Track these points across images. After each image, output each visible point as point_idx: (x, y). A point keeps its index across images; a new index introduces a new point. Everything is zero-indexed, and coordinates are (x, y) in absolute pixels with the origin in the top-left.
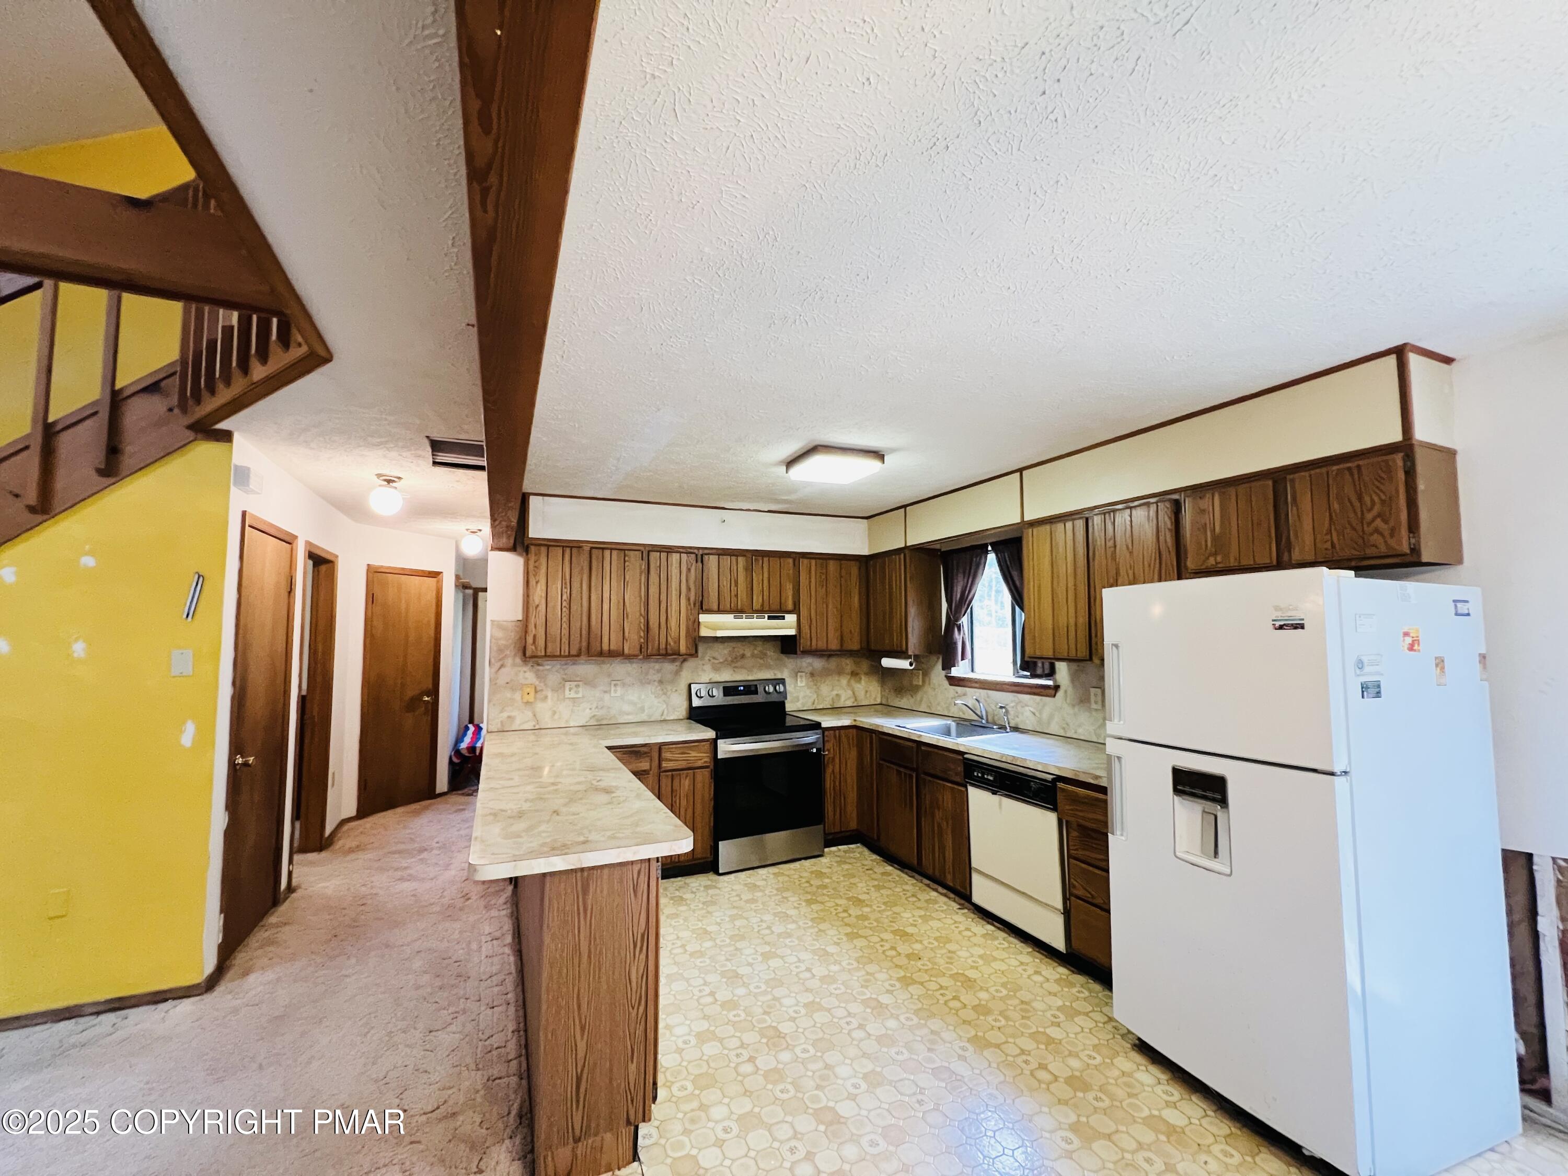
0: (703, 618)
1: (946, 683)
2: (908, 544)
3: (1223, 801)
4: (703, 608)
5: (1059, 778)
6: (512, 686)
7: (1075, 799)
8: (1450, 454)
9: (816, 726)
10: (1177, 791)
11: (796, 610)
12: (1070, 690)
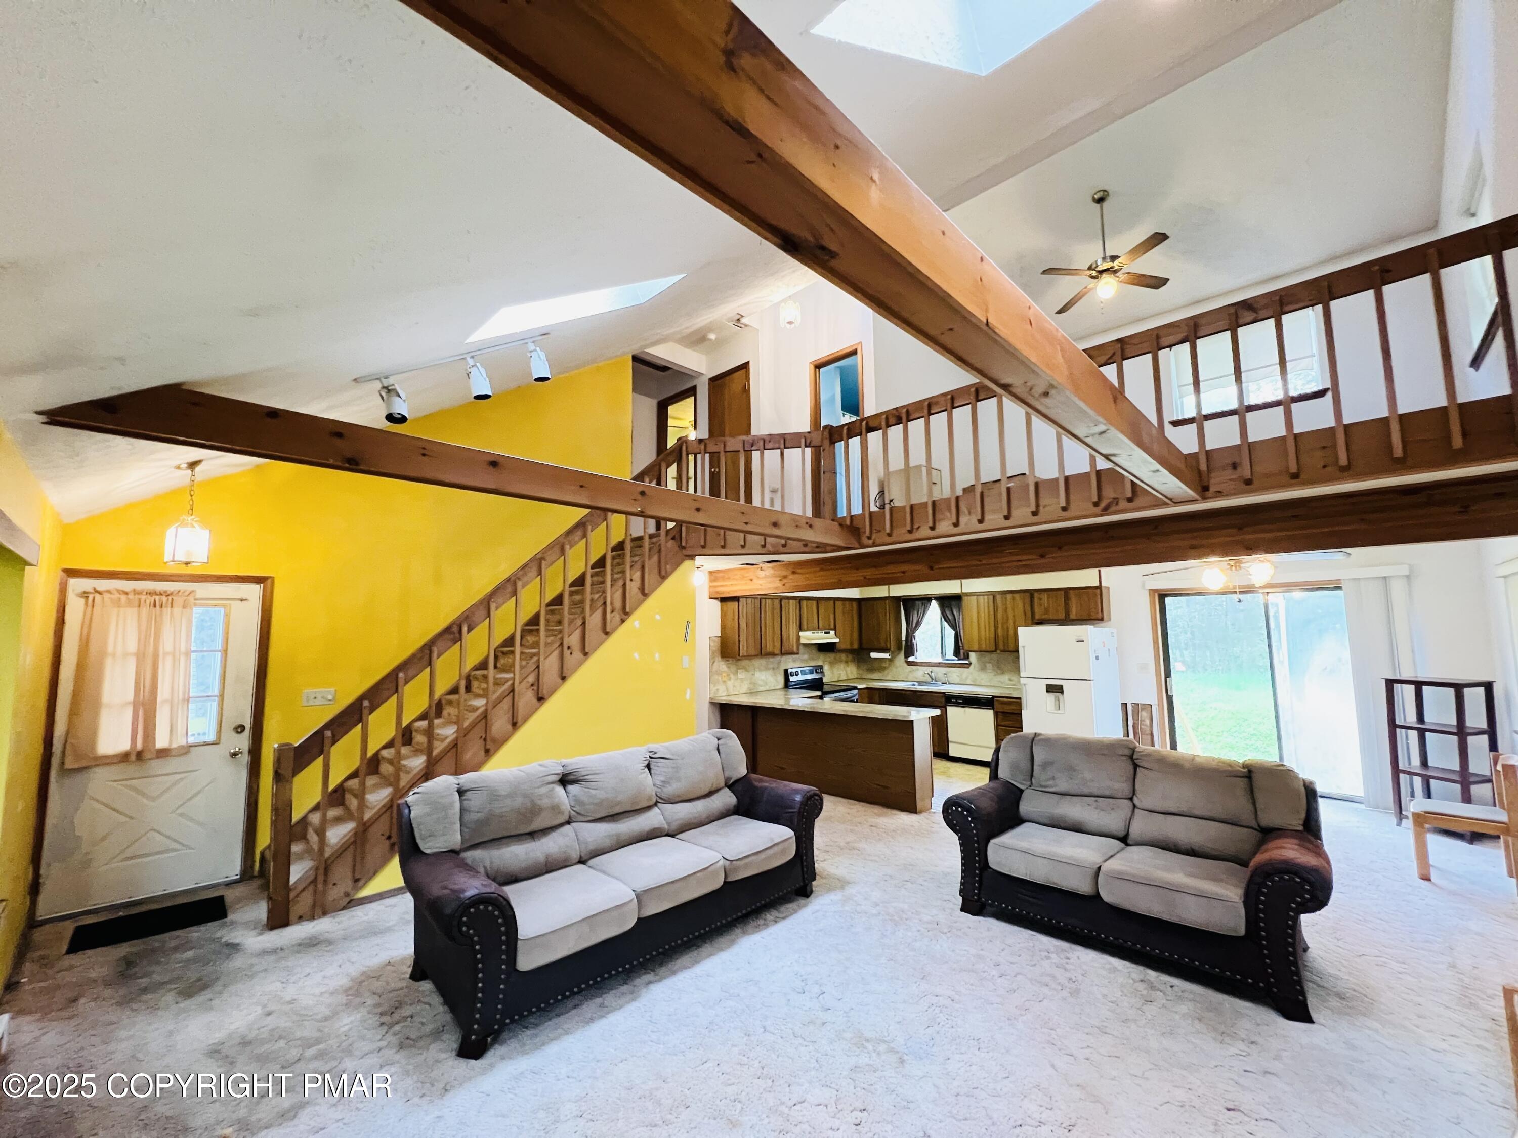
0: (801, 634)
1: (905, 665)
2: (891, 595)
3: (1062, 693)
4: (801, 628)
5: (994, 697)
6: (719, 673)
7: (1003, 703)
8: (1109, 588)
9: (855, 688)
10: (1048, 692)
11: (835, 629)
12: (977, 665)
